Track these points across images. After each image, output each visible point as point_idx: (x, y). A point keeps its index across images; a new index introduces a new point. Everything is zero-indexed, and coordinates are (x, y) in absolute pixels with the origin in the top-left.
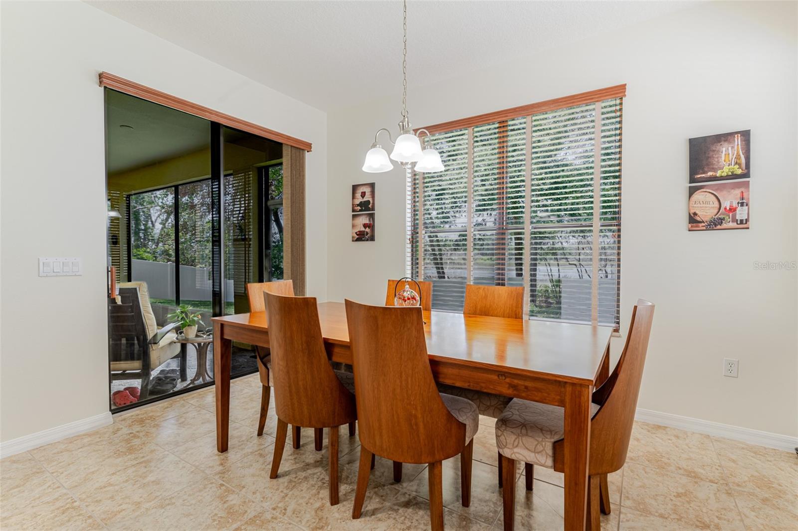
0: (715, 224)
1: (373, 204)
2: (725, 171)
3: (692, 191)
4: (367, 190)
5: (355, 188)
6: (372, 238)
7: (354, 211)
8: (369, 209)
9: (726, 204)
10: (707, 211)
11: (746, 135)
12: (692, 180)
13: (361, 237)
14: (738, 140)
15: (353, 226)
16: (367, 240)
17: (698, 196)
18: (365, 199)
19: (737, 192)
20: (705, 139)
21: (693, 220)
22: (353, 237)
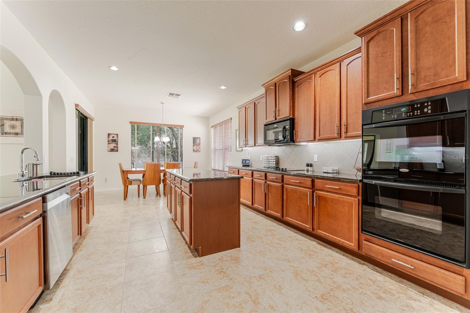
0: (196, 151)
1: (118, 140)
2: (197, 143)
3: (194, 146)
4: (115, 136)
5: (109, 135)
6: (117, 151)
7: (108, 142)
8: (116, 142)
9: (198, 148)
10: (195, 150)
11: (200, 138)
12: (194, 144)
13: (112, 150)
14: (199, 139)
15: (108, 147)
16: (115, 151)
17: (194, 147)
18: (114, 139)
19: (199, 147)
20: (195, 138)
21: (194, 150)
22: (108, 150)
